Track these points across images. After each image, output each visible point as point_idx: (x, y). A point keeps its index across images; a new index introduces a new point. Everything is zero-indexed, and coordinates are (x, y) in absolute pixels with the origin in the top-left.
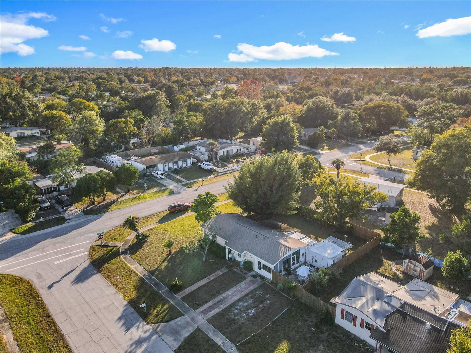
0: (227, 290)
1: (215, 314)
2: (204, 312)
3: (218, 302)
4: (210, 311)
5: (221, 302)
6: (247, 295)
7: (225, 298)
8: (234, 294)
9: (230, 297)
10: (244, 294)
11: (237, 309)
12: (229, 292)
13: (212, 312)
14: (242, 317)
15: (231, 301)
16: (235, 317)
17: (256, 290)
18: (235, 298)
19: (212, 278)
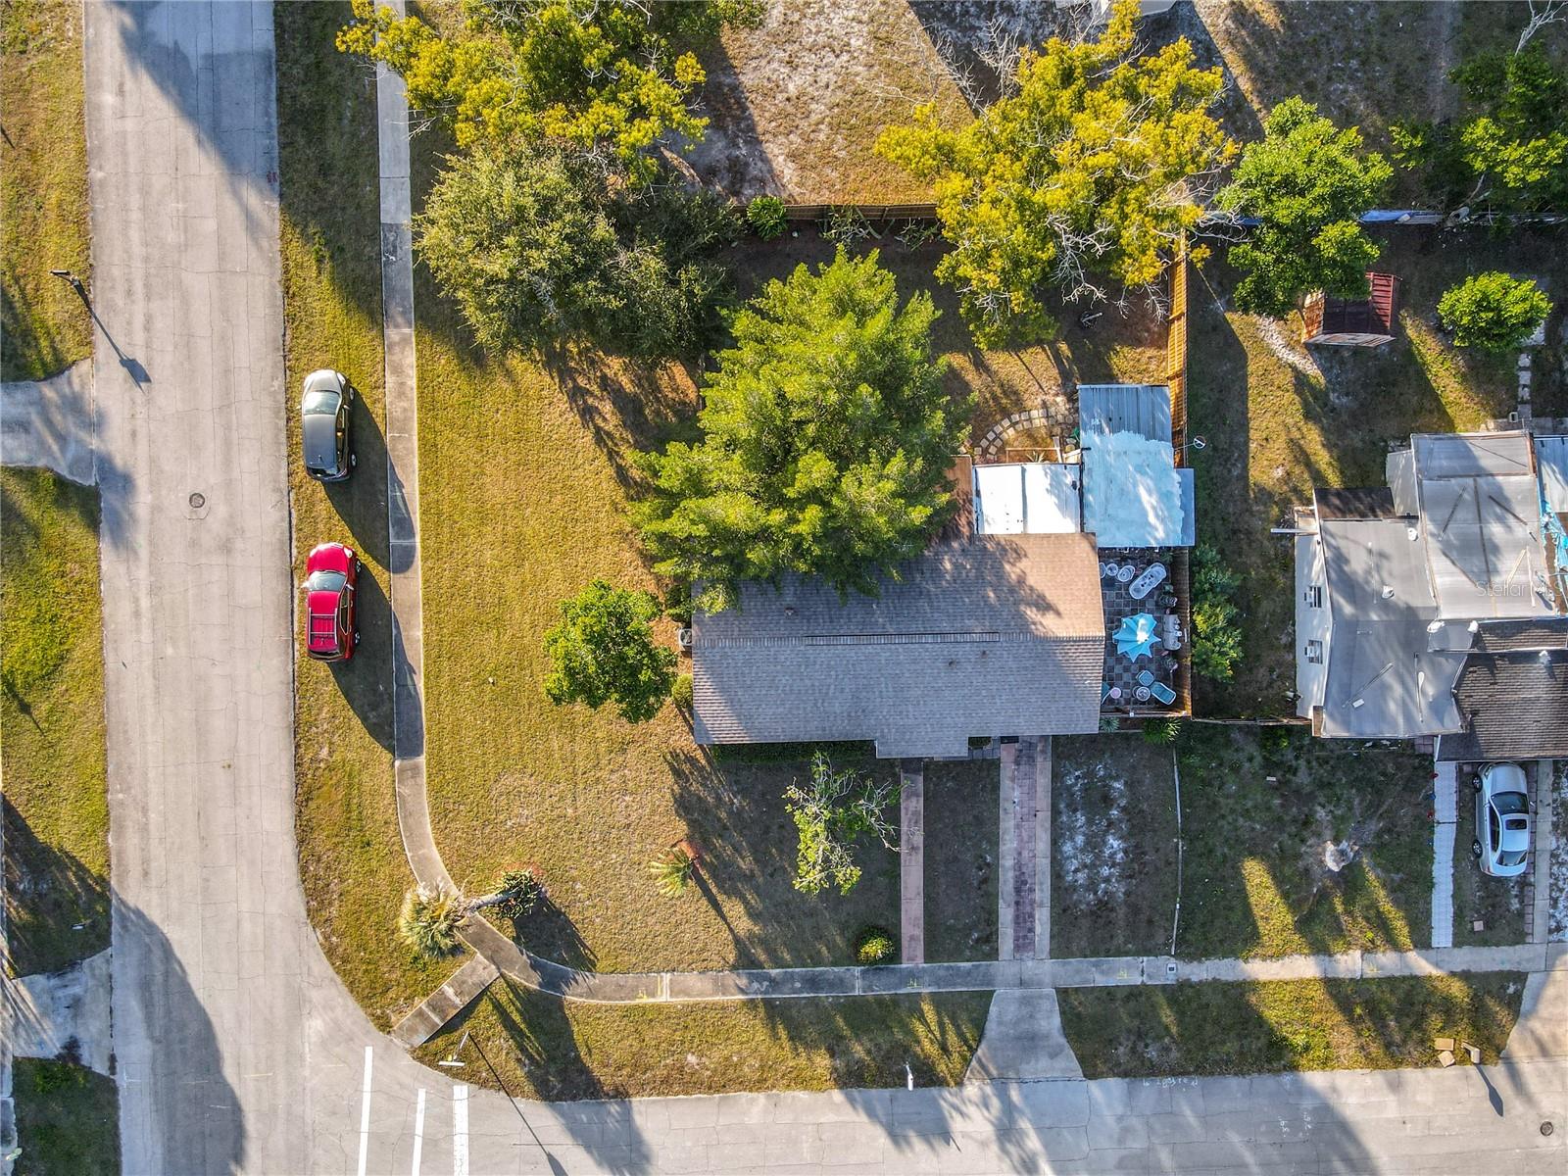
0: (994, 841)
1: (1048, 927)
2: (1023, 943)
3: (1018, 890)
4: (1031, 930)
5: (1021, 885)
6: (1055, 813)
7: (1019, 866)
8: (1026, 839)
9: (1025, 854)
10: (1045, 816)
11: (1076, 871)
12: (1008, 845)
13: (1038, 929)
14: (1107, 880)
15: (1043, 863)
16: (1095, 893)
17: (1056, 776)
18: (1043, 845)
19: (919, 839)
